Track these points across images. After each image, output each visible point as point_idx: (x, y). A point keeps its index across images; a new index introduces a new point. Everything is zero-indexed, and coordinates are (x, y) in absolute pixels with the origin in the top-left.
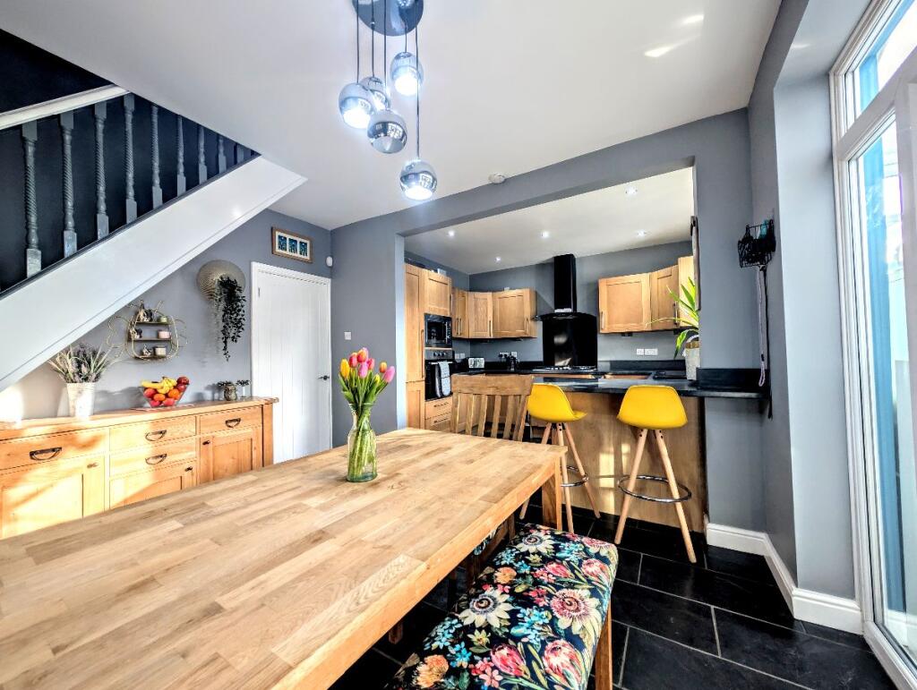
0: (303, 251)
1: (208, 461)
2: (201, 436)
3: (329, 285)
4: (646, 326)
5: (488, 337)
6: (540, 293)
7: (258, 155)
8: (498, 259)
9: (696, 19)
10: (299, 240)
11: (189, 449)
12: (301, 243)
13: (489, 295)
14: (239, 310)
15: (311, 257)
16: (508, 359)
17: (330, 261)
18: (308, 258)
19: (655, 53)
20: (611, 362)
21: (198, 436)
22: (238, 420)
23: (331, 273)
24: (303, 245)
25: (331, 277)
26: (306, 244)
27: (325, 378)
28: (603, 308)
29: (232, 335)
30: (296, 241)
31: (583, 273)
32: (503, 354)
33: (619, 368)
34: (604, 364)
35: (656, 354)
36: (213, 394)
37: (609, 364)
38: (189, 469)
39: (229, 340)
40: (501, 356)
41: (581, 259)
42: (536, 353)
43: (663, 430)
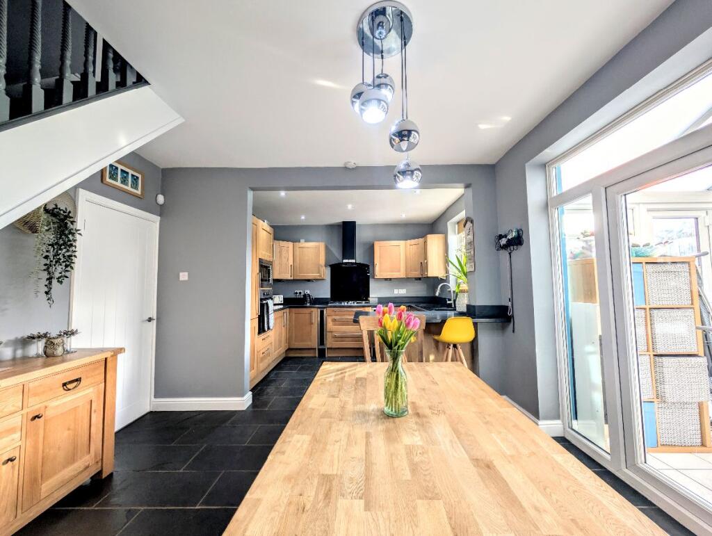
0: (135, 185)
1: (36, 442)
2: (28, 410)
3: (158, 223)
4: (402, 275)
5: (289, 278)
6: (329, 246)
7: (146, 83)
8: (303, 218)
9: (507, 119)
10: (131, 172)
11: (11, 431)
12: (133, 176)
13: (290, 244)
14: (71, 245)
15: (141, 192)
16: (305, 295)
17: (161, 199)
18: (139, 192)
19: (482, 127)
20: (379, 298)
21: (23, 412)
22: (78, 380)
23: (161, 211)
24: (135, 179)
25: (160, 216)
26: (137, 178)
27: (150, 320)
28: (377, 261)
29: (57, 275)
30: (127, 173)
31: (361, 236)
32: (298, 291)
33: (385, 301)
34: (374, 299)
35: (405, 292)
36: (15, 351)
37: (377, 299)
38: (11, 460)
39: (54, 281)
40: (297, 293)
41: (360, 225)
42: (324, 291)
43: (460, 344)
